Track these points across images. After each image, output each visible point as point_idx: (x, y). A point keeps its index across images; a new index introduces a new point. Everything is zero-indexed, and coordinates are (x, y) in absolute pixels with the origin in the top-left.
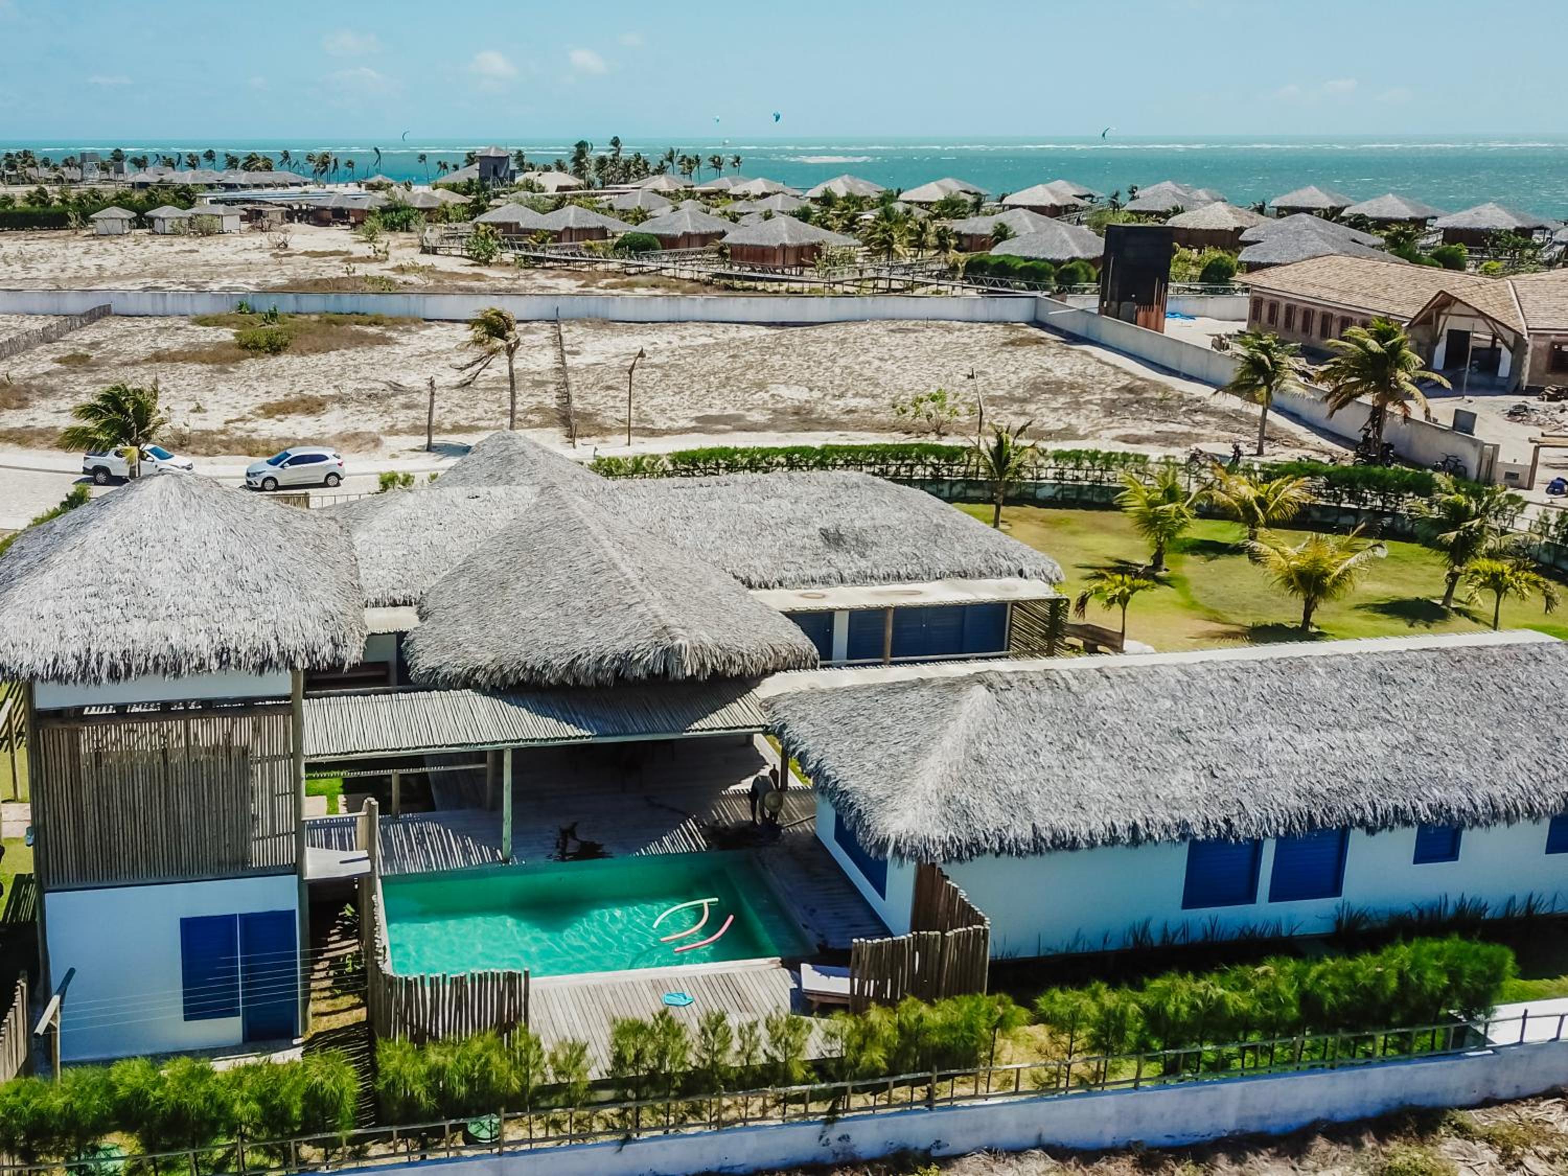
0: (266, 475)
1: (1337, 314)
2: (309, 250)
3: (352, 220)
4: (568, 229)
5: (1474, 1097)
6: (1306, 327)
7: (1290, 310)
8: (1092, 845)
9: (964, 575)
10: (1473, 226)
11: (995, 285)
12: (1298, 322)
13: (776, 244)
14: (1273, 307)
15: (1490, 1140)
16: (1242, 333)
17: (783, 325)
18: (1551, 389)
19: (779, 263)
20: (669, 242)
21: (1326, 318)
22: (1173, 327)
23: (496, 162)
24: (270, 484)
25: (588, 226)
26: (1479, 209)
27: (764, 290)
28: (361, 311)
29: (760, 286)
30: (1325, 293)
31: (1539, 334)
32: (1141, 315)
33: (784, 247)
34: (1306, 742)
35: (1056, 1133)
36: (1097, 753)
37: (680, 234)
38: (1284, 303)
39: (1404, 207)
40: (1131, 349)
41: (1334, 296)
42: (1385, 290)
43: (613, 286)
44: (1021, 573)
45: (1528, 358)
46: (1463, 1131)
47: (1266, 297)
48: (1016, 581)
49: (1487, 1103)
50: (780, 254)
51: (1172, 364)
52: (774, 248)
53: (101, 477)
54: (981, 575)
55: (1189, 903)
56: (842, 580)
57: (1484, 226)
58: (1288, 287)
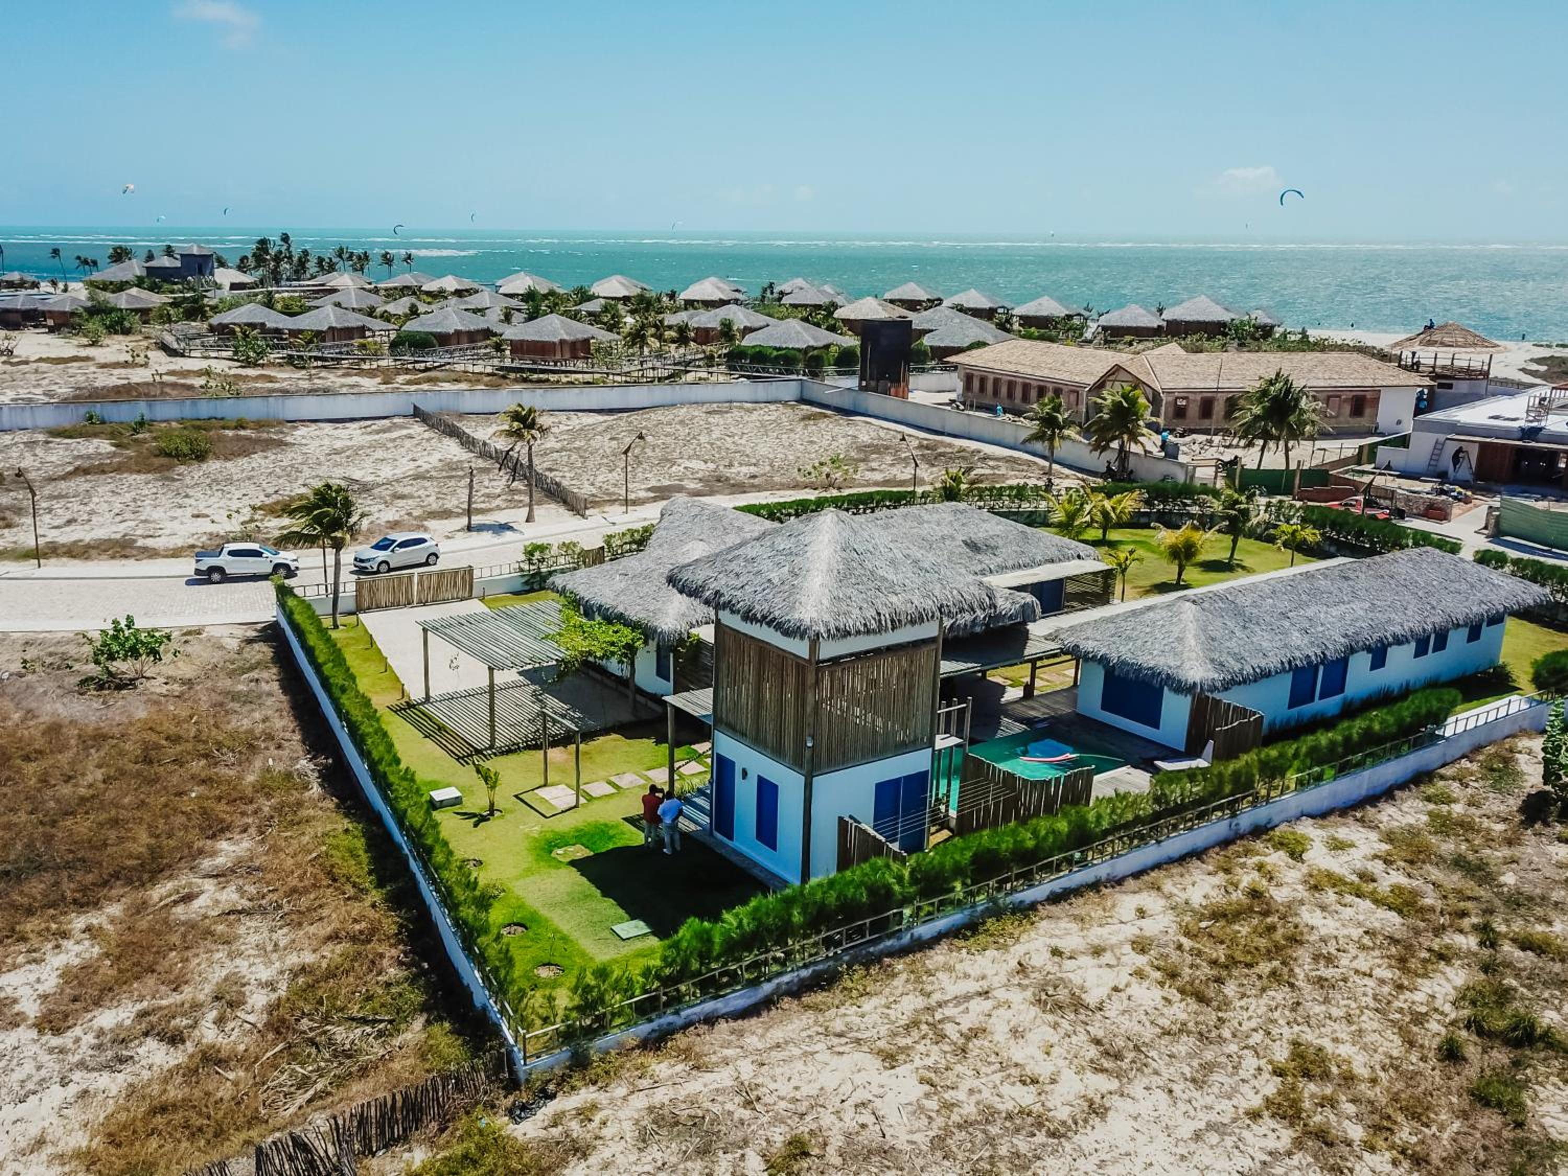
0: (380, 559)
1: (1035, 383)
2: (44, 356)
3: (50, 322)
4: (331, 329)
5: (1440, 763)
6: (1010, 395)
7: (996, 381)
8: (1277, 673)
9: (1052, 561)
10: (1038, 314)
11: (758, 371)
12: (1004, 390)
13: (556, 340)
14: (983, 380)
15: (1454, 779)
16: (953, 401)
17: (611, 411)
18: (1180, 429)
19: (558, 357)
20: (444, 339)
21: (1026, 387)
22: (916, 397)
23: (200, 260)
24: (384, 567)
25: (350, 325)
26: (1040, 300)
27: (558, 382)
28: (219, 416)
29: (553, 377)
30: (1021, 369)
31: (1169, 392)
32: (893, 390)
33: (562, 342)
34: (1335, 611)
35: (1307, 808)
36: (1257, 629)
37: (452, 331)
38: (991, 377)
39: (984, 300)
40: (899, 418)
41: (1030, 371)
42: (1063, 365)
43: (417, 382)
44: (1079, 557)
45: (1163, 408)
46: (1442, 778)
47: (975, 373)
48: (1077, 562)
49: (1443, 766)
50: (558, 349)
51: (939, 429)
52: (554, 343)
53: (216, 576)
54: (1060, 560)
55: (1291, 705)
56: (991, 572)
57: (1045, 314)
58: (990, 365)
